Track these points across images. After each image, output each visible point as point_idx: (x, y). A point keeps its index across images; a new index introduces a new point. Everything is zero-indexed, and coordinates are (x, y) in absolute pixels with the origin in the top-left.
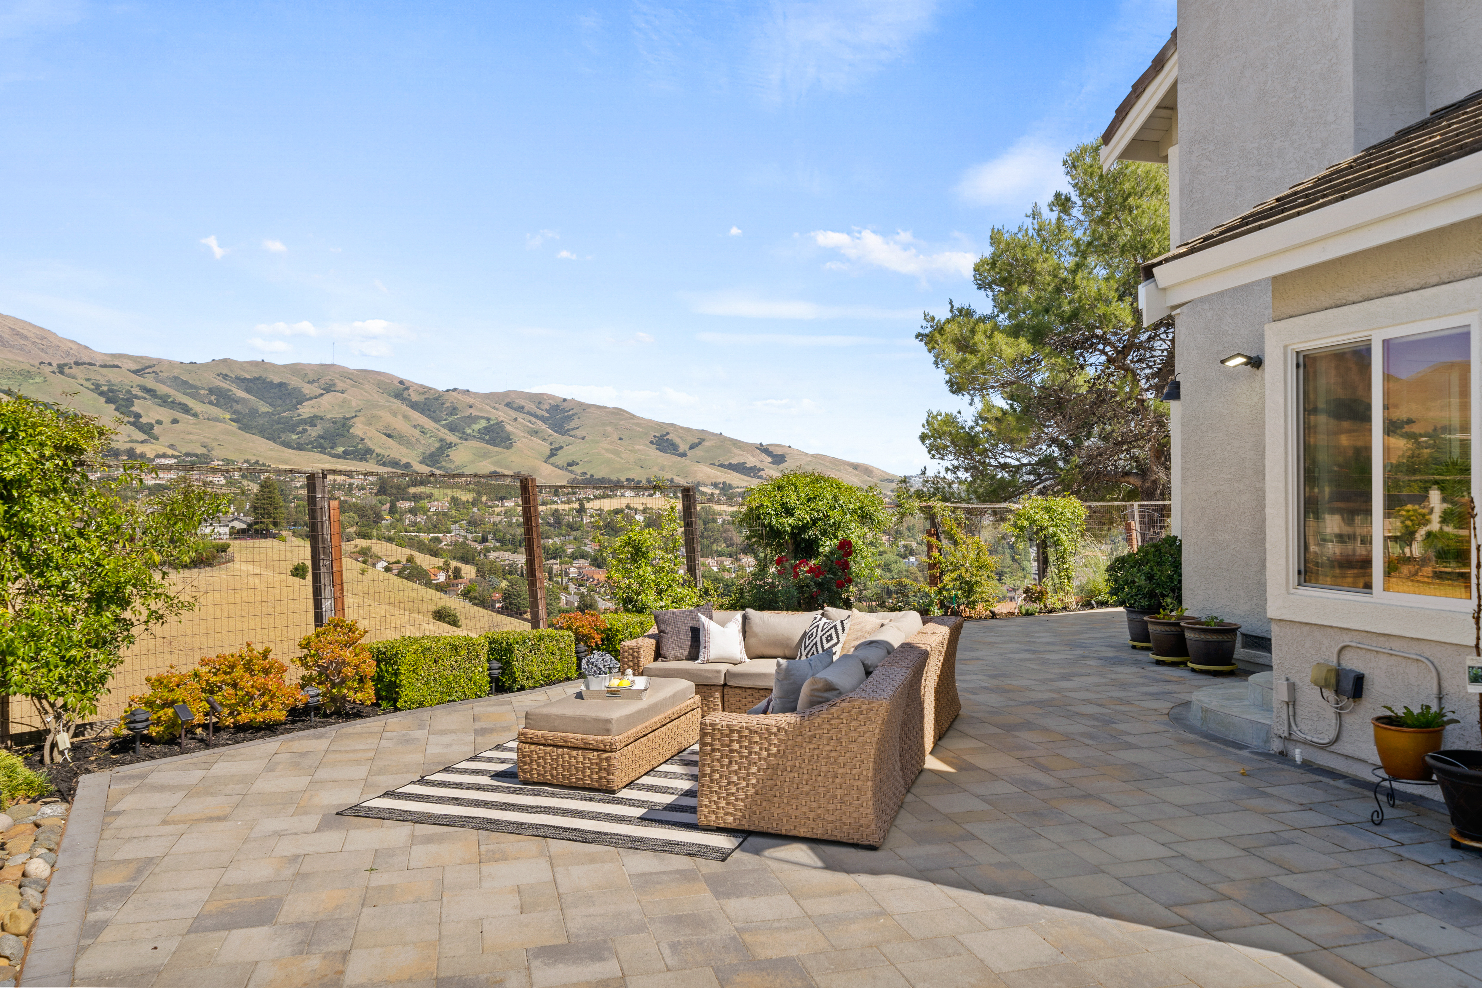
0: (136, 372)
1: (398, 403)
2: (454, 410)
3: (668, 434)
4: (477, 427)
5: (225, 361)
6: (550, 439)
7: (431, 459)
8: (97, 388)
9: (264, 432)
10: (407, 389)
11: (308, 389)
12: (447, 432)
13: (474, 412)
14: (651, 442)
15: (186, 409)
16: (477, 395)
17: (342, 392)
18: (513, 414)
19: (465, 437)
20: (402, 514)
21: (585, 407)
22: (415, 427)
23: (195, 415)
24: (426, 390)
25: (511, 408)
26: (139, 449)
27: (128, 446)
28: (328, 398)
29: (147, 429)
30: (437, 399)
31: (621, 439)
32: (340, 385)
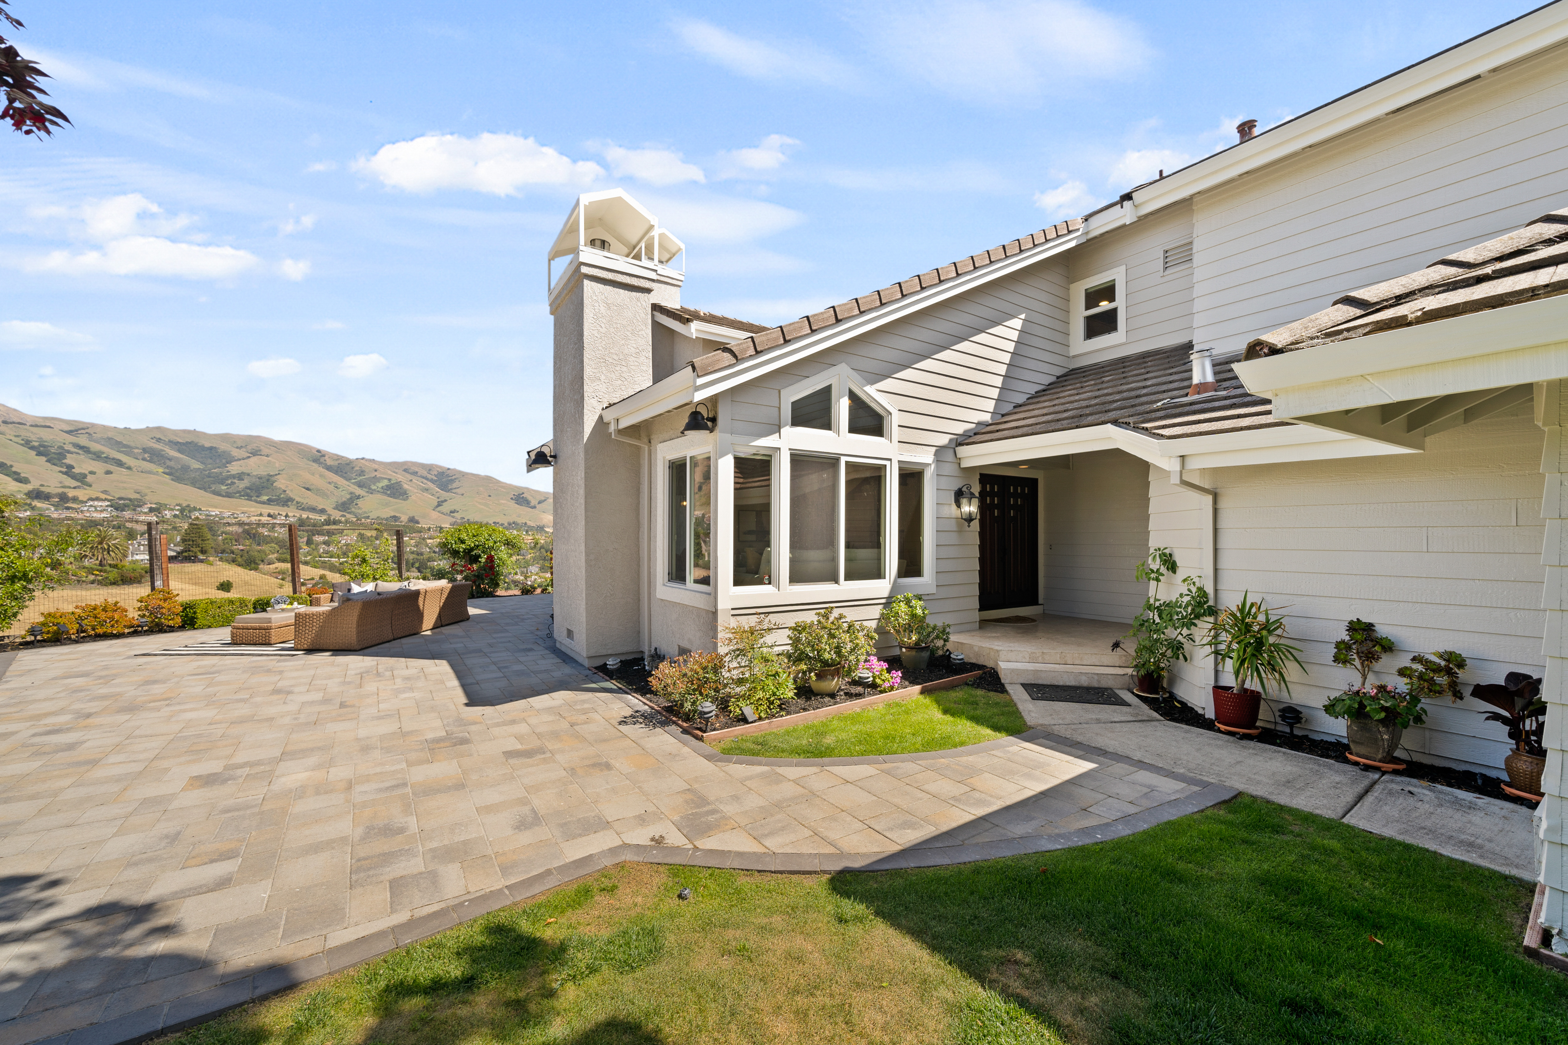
0: (69, 432)
1: (315, 465)
2: (362, 473)
3: (523, 493)
4: (380, 485)
5: (159, 429)
6: (438, 495)
7: (344, 506)
8: (27, 443)
9: (194, 483)
10: (324, 456)
11: (236, 453)
12: (357, 488)
13: (378, 475)
14: (512, 499)
15: (120, 464)
16: (381, 463)
17: (267, 456)
18: (410, 477)
19: (371, 492)
20: (317, 545)
21: (464, 475)
22: (330, 483)
23: (129, 468)
24: (338, 458)
25: (408, 473)
26: (71, 493)
27: (60, 490)
28: (254, 460)
29: (81, 479)
30: (348, 464)
31: (490, 496)
32: (265, 451)
